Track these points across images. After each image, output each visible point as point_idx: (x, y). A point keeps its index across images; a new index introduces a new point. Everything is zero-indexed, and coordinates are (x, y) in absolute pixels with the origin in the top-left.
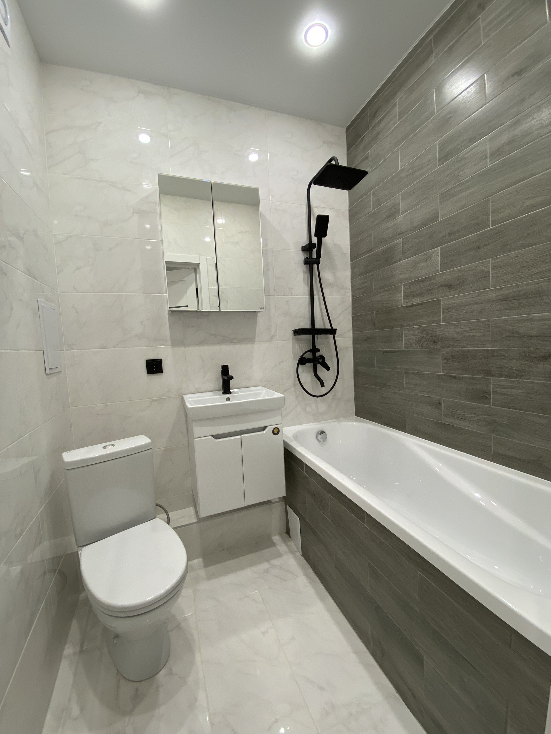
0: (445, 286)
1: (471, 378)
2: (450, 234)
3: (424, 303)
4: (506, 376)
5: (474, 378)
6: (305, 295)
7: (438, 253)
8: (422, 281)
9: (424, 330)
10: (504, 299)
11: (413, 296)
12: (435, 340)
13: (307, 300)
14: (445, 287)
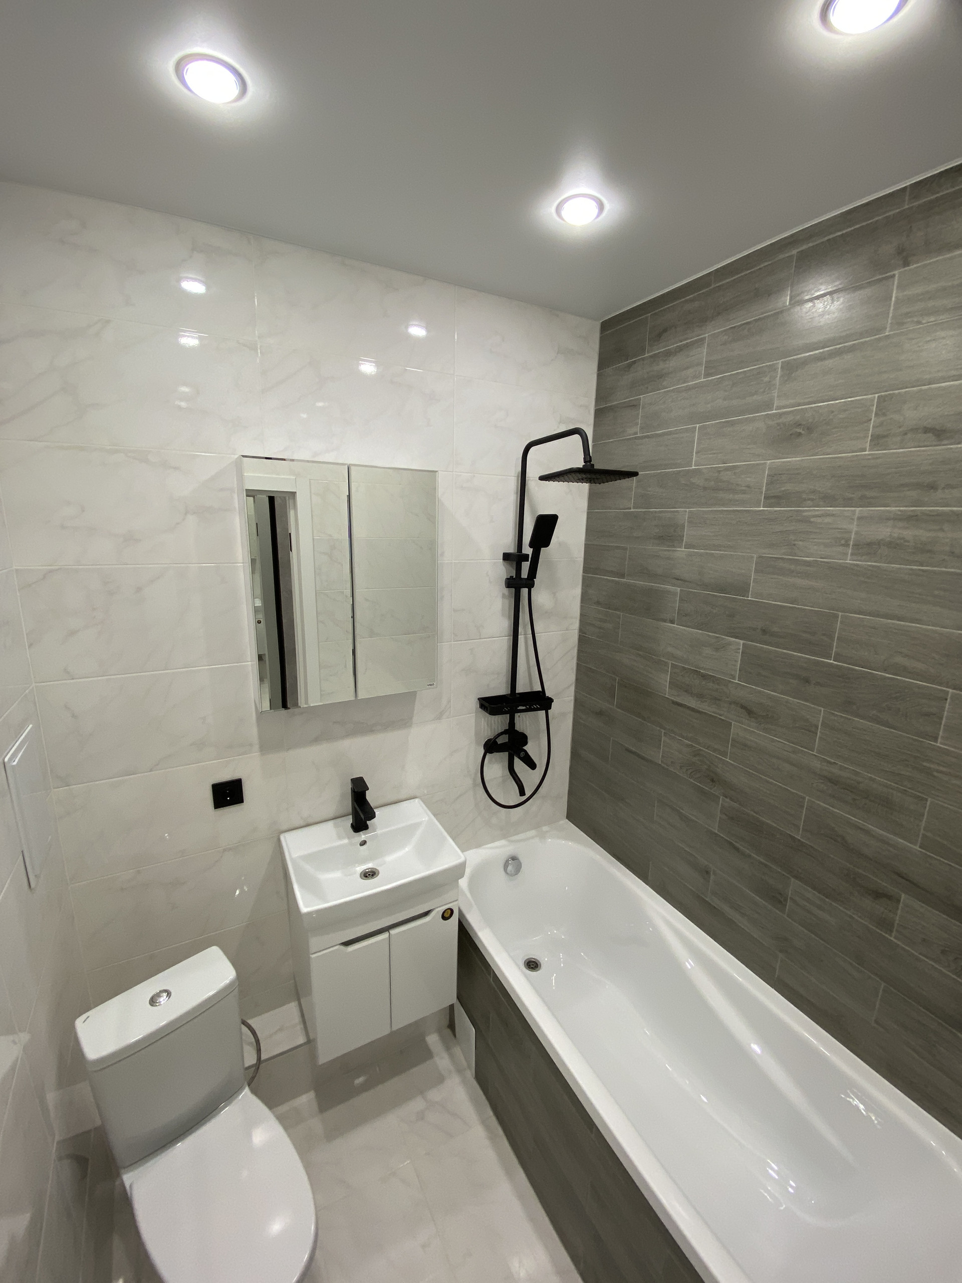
0: (743, 707)
1: (761, 863)
2: (764, 631)
3: (702, 712)
4: (814, 888)
5: (766, 865)
6: (503, 635)
7: (739, 649)
8: (704, 677)
9: (697, 753)
10: (832, 781)
11: (686, 691)
12: (714, 779)
13: (505, 643)
14: (741, 708)
